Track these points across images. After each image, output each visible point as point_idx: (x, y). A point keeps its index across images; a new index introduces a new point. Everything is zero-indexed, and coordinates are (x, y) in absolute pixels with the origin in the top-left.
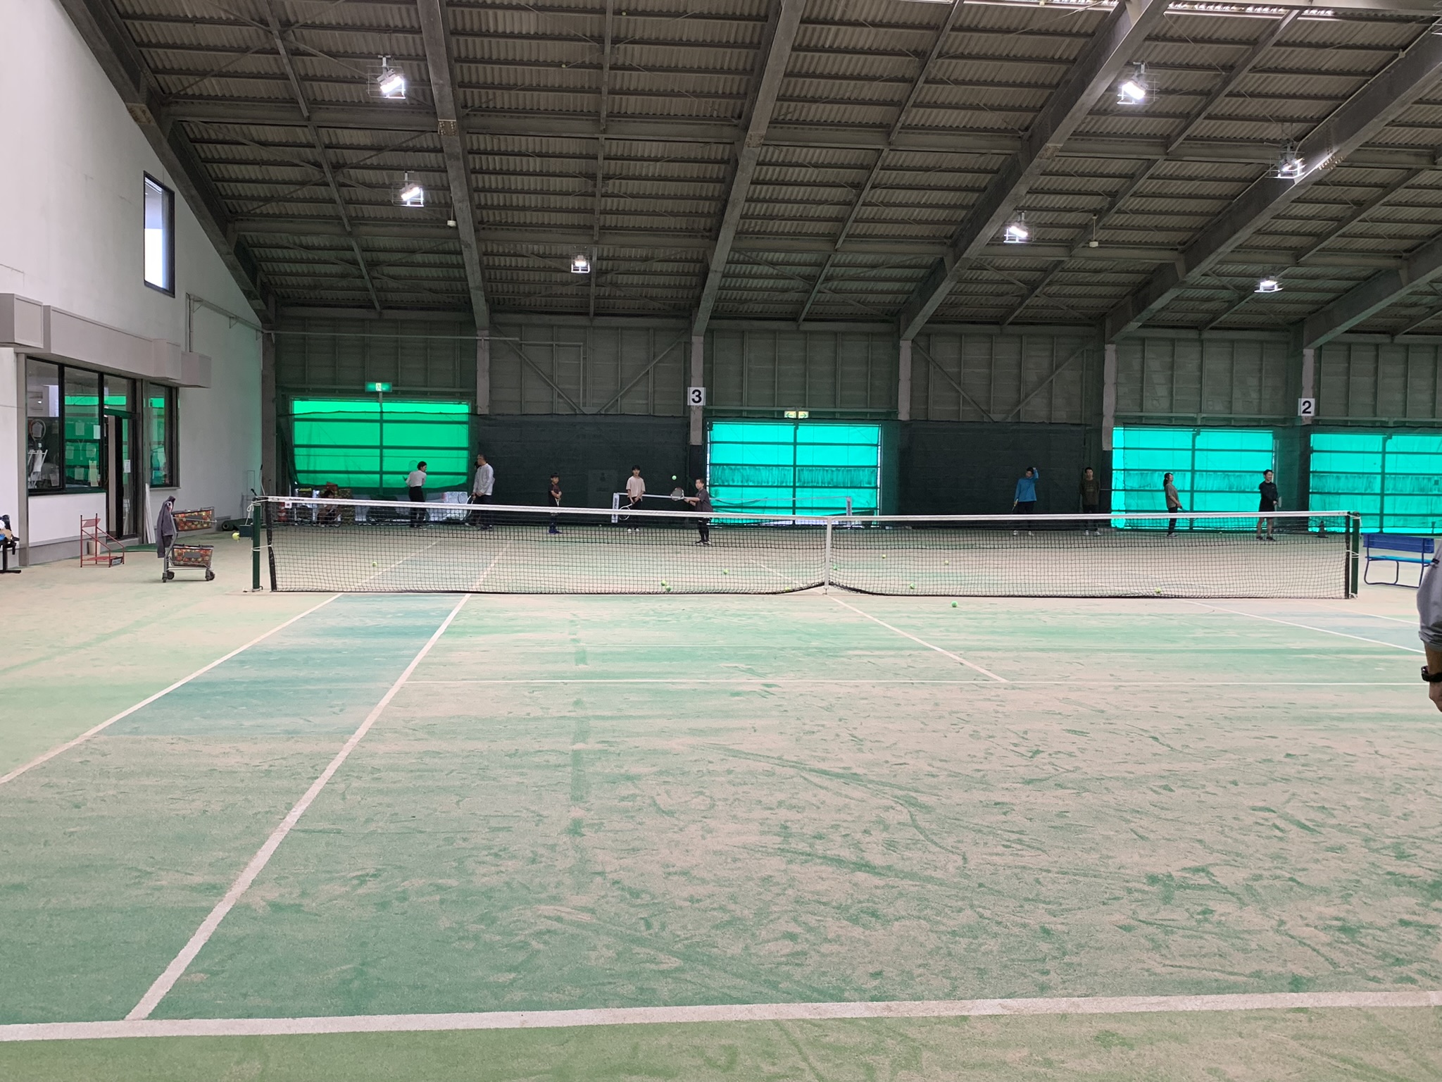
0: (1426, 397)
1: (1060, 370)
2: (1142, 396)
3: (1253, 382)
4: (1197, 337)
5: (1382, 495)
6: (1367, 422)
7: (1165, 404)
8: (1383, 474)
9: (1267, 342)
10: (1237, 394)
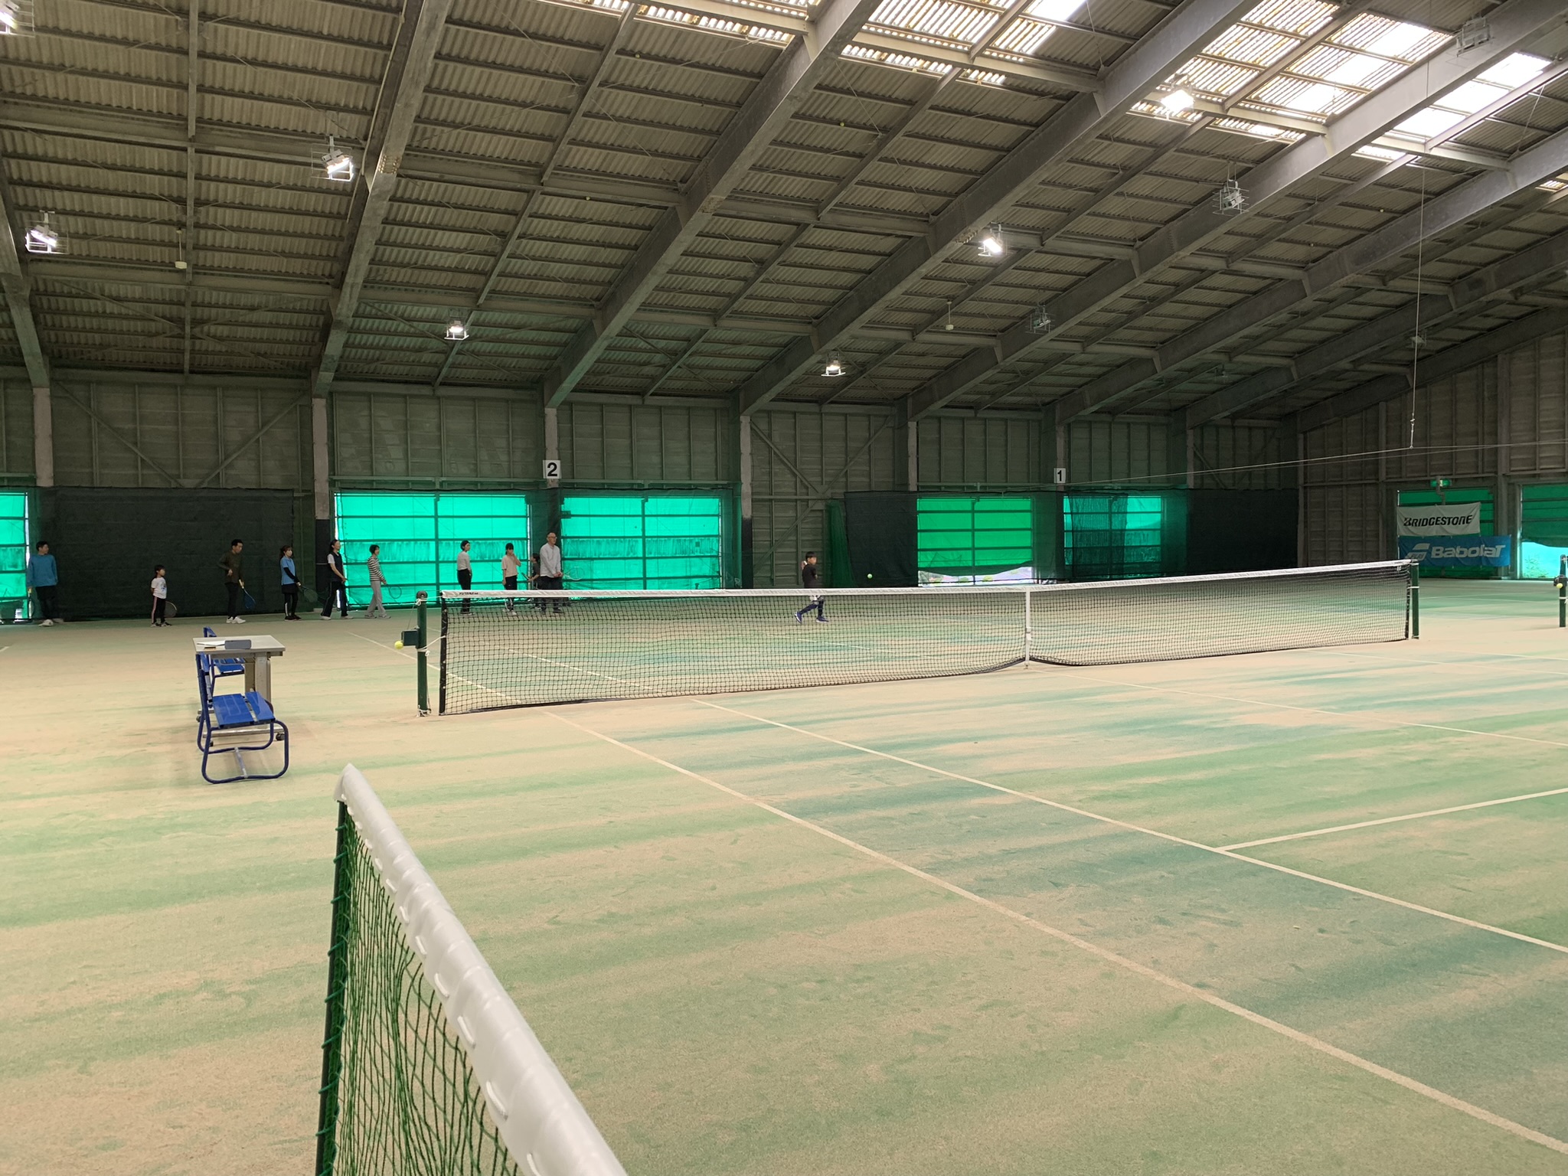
0: (682, 459)
1: (266, 429)
2: (371, 458)
3: (501, 443)
4: (431, 393)
5: (644, 558)
6: (624, 484)
7: (400, 466)
8: (644, 537)
9: (514, 401)
10: (484, 455)
